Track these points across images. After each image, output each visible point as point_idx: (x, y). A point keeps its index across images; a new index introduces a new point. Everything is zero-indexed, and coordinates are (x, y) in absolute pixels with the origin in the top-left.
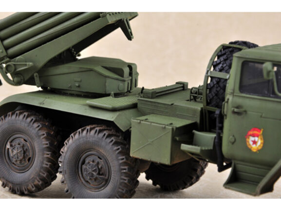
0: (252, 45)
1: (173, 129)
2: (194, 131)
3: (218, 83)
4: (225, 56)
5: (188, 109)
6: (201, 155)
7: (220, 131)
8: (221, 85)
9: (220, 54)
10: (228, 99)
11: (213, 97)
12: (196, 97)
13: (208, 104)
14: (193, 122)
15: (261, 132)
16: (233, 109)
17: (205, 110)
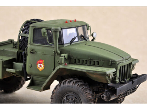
0: (41, 21)
1: (2, 61)
2: (13, 62)
3: (24, 39)
4: (28, 26)
5: (11, 52)
6: (16, 73)
7: (25, 62)
8: (26, 40)
9: (25, 25)
10: (28, 46)
11: (22, 46)
12: (16, 46)
13: (20, 49)
14: (13, 58)
15: (43, 61)
16: (30, 51)
17: (19, 52)
